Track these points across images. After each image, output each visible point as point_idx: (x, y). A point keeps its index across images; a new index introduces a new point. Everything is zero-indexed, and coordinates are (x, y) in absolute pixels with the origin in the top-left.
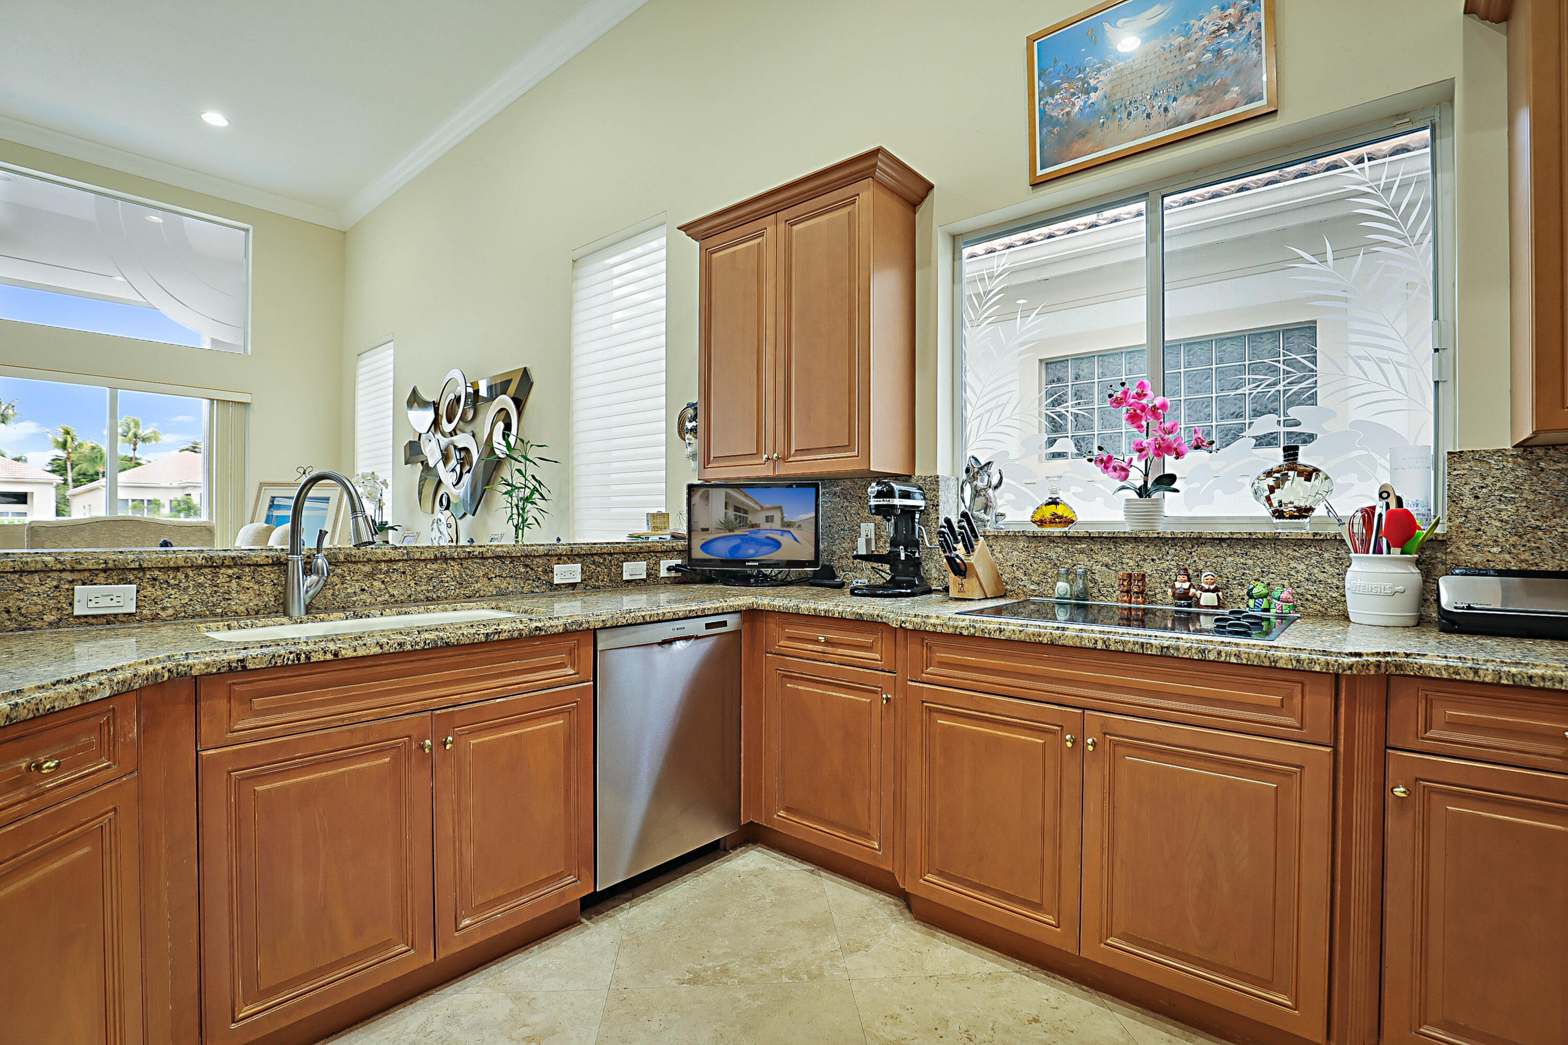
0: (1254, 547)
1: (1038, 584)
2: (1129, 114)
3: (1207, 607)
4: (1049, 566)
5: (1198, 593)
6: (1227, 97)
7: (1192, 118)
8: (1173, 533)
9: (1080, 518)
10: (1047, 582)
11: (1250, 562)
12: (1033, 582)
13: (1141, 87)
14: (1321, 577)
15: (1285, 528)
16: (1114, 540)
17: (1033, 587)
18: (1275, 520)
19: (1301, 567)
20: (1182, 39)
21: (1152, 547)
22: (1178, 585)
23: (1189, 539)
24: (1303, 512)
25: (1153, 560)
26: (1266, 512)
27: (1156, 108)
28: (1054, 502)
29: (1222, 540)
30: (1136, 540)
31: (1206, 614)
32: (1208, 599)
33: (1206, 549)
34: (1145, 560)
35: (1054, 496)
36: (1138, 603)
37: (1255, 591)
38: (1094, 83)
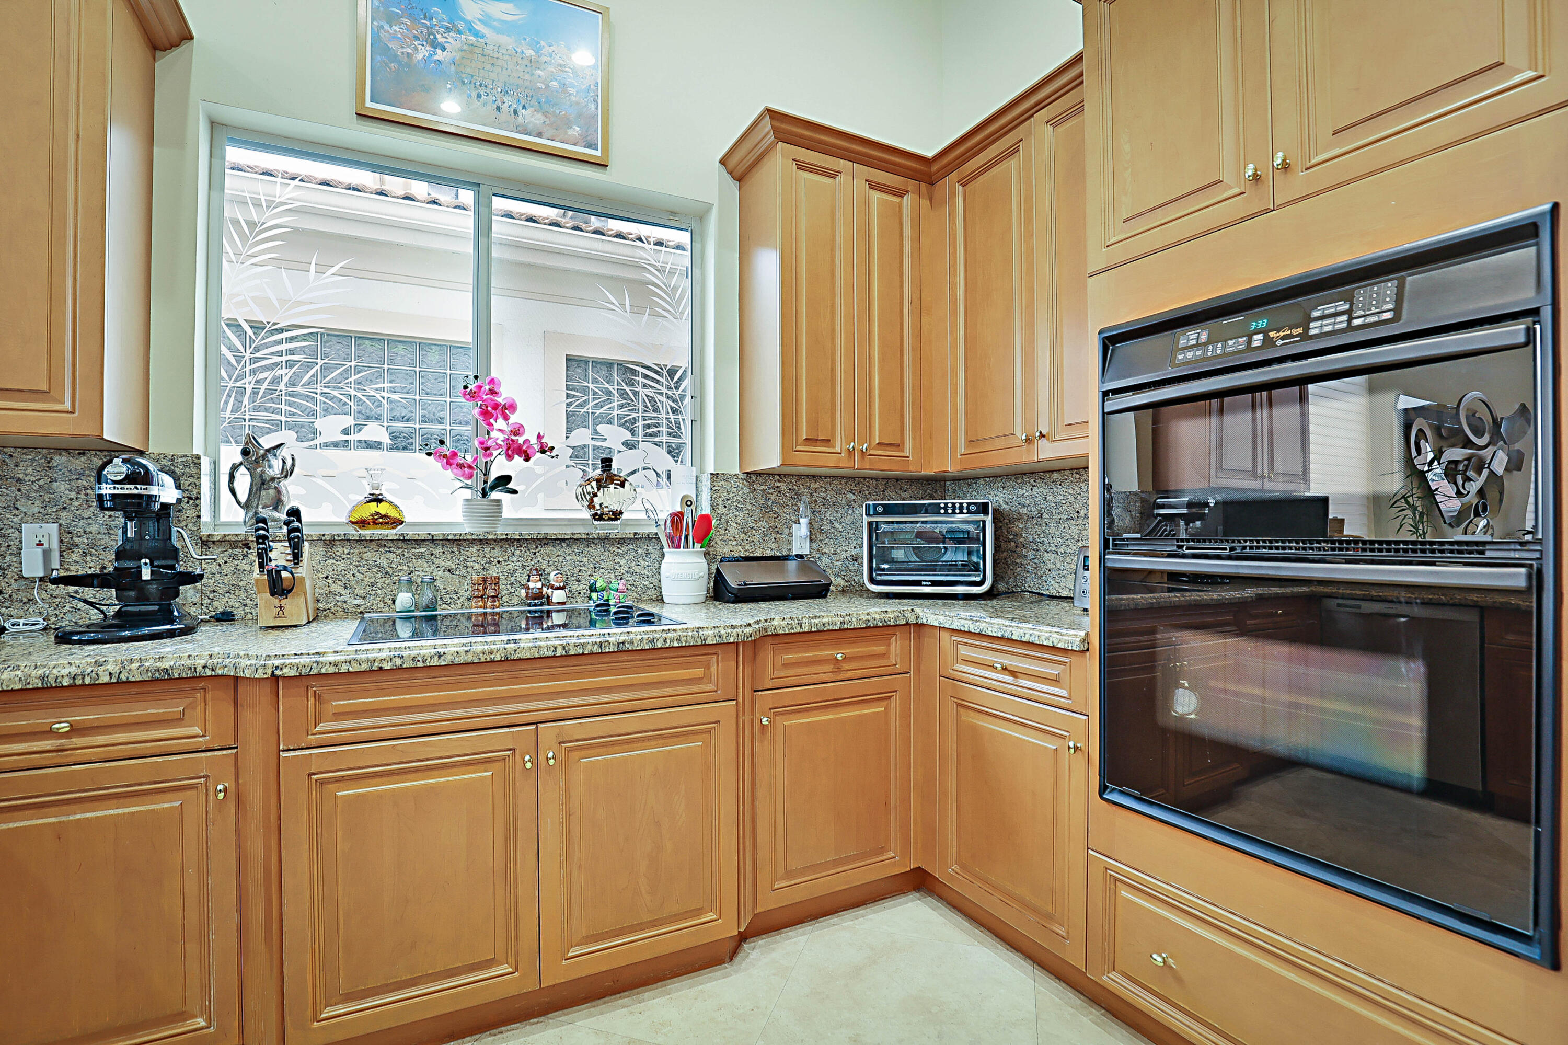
0: (588, 546)
1: (364, 598)
2: (479, 96)
3: (559, 603)
4: (379, 575)
5: (550, 591)
6: (570, 132)
7: (539, 135)
8: (521, 534)
9: (408, 519)
10: (376, 594)
11: (585, 560)
12: (356, 597)
13: (493, 76)
14: (637, 569)
15: (601, 529)
16: (458, 542)
17: (356, 602)
18: (596, 523)
19: (623, 562)
20: (533, 53)
21: (497, 549)
22: (531, 585)
23: (533, 540)
24: (617, 515)
25: (499, 562)
26: (586, 514)
27: (506, 105)
28: (378, 500)
29: (563, 540)
30: (482, 542)
31: (558, 611)
32: (558, 596)
33: (548, 549)
34: (491, 562)
35: (377, 492)
36: (494, 607)
37: (598, 585)
38: (440, 39)
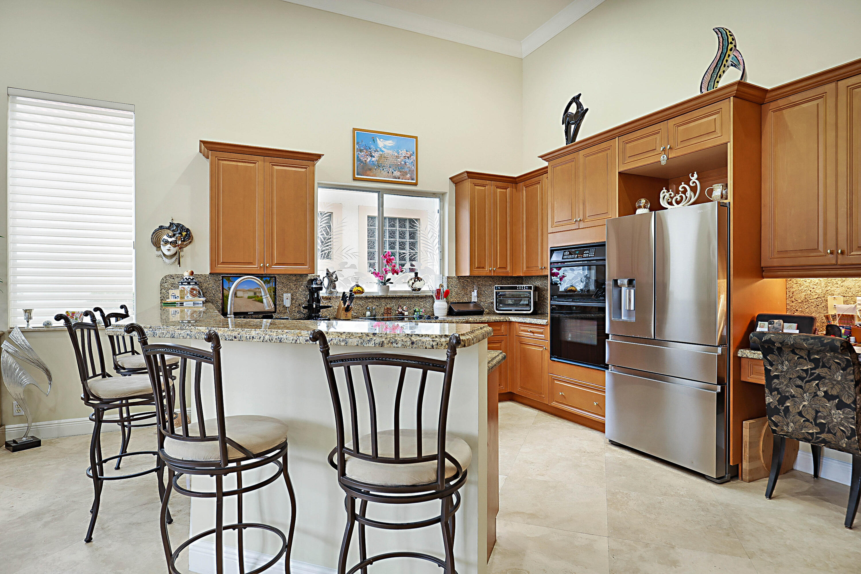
0: (413, 299)
1: (357, 313)
3: (406, 315)
4: (360, 307)
5: (404, 312)
8: (395, 296)
9: (366, 290)
10: (359, 312)
11: (412, 303)
12: (355, 313)
13: (387, 163)
14: (426, 306)
15: (415, 294)
16: (379, 298)
17: (355, 314)
18: (414, 292)
19: (422, 304)
21: (389, 299)
22: (399, 310)
23: (398, 297)
24: (419, 289)
25: (389, 304)
26: (410, 289)
27: (390, 171)
28: (358, 286)
29: (406, 297)
30: (386, 298)
31: (406, 318)
32: (406, 313)
33: (402, 300)
34: (387, 304)
35: (358, 284)
36: (390, 316)
37: (417, 310)
38: (373, 154)
